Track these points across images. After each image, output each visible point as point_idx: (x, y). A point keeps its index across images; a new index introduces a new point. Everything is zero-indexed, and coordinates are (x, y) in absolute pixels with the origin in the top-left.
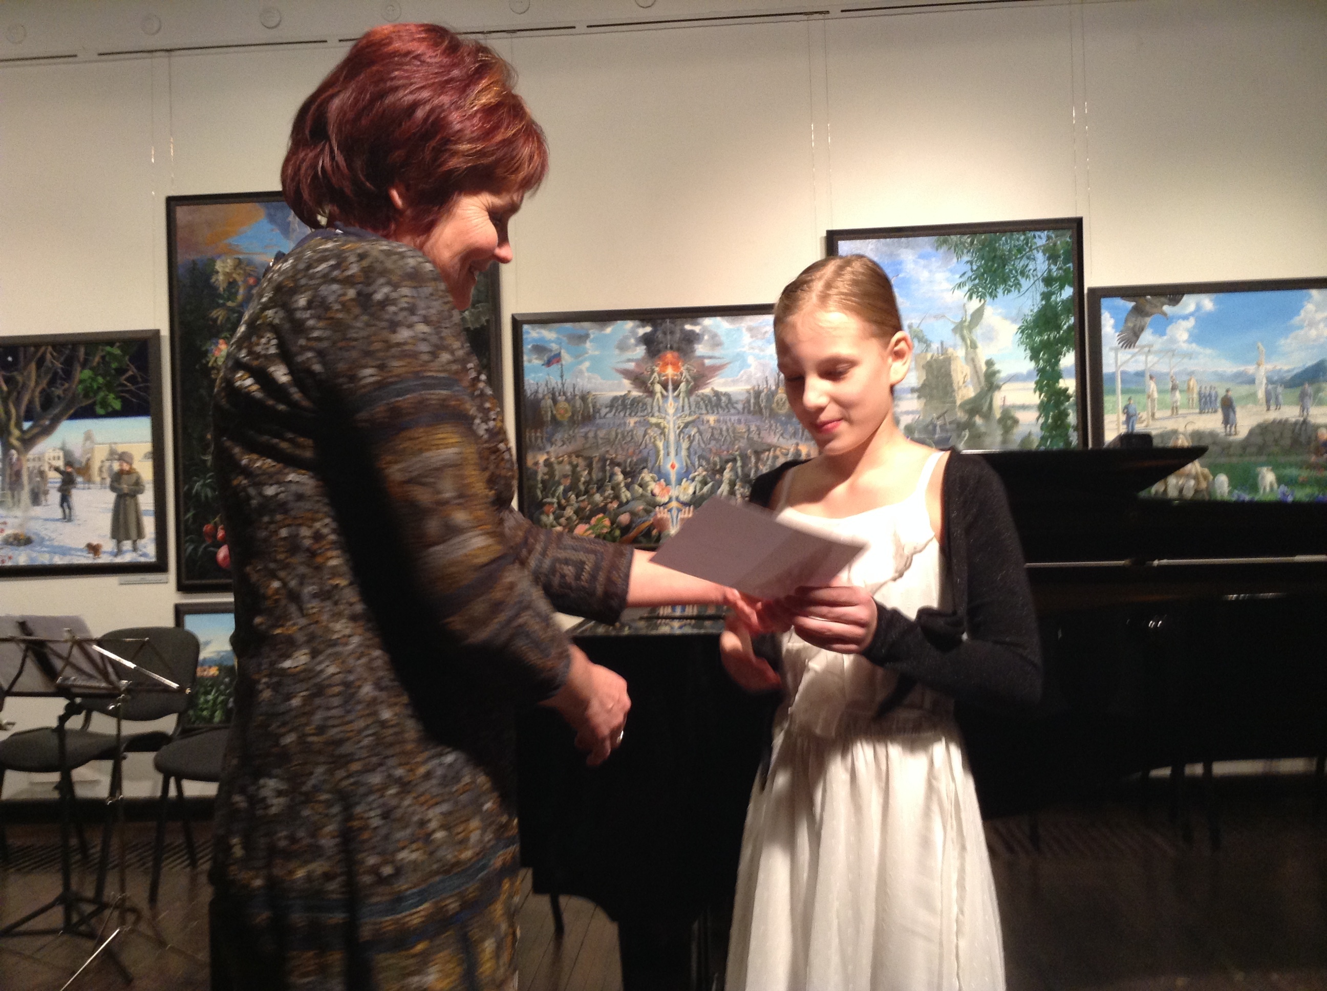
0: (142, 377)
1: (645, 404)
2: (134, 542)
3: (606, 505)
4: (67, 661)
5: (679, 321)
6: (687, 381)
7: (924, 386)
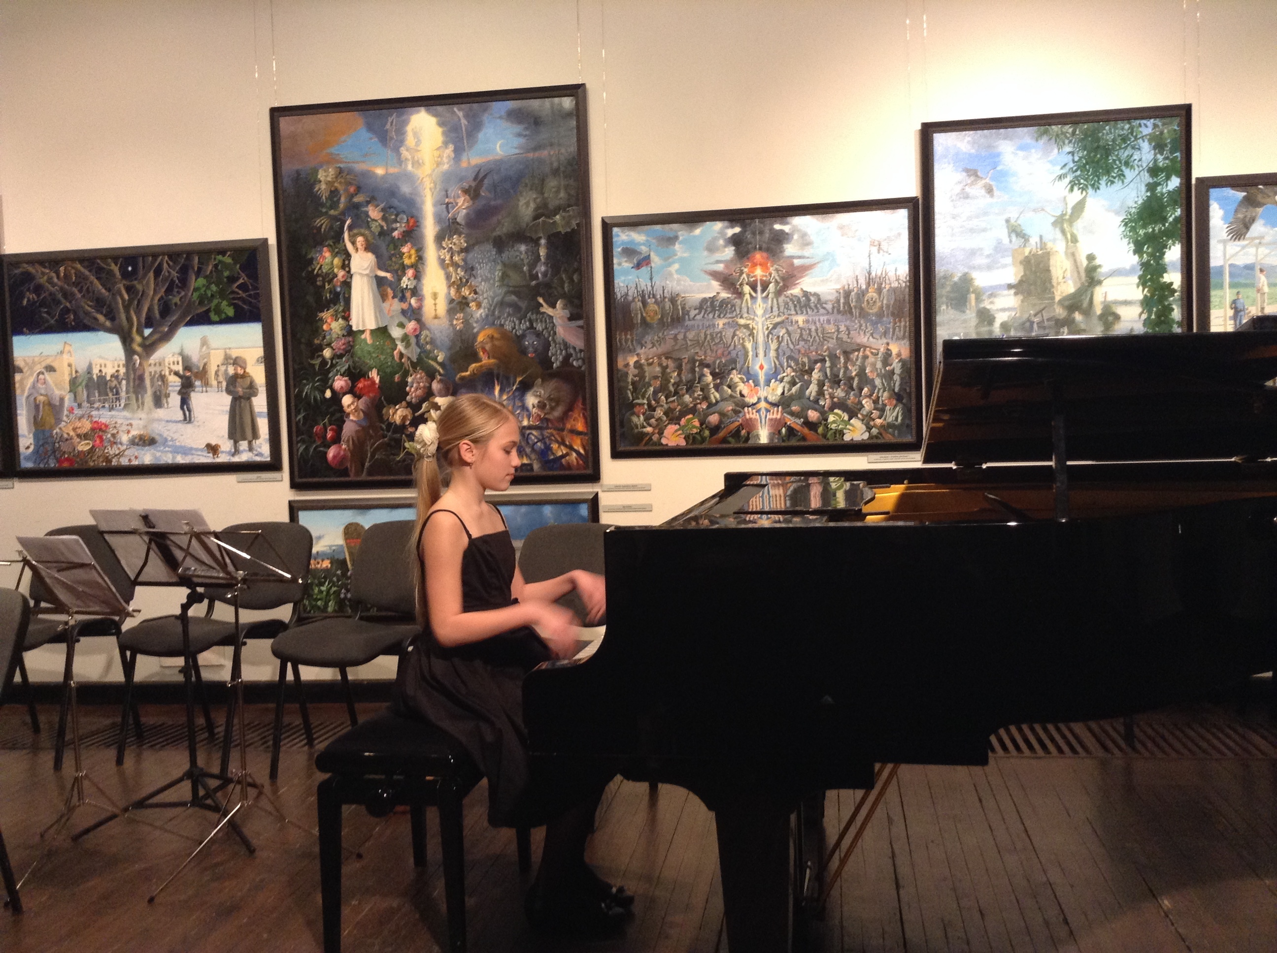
0: (252, 285)
1: (733, 306)
2: (250, 443)
3: (695, 405)
4: (187, 552)
5: (768, 221)
6: (777, 282)
7: (1021, 282)
